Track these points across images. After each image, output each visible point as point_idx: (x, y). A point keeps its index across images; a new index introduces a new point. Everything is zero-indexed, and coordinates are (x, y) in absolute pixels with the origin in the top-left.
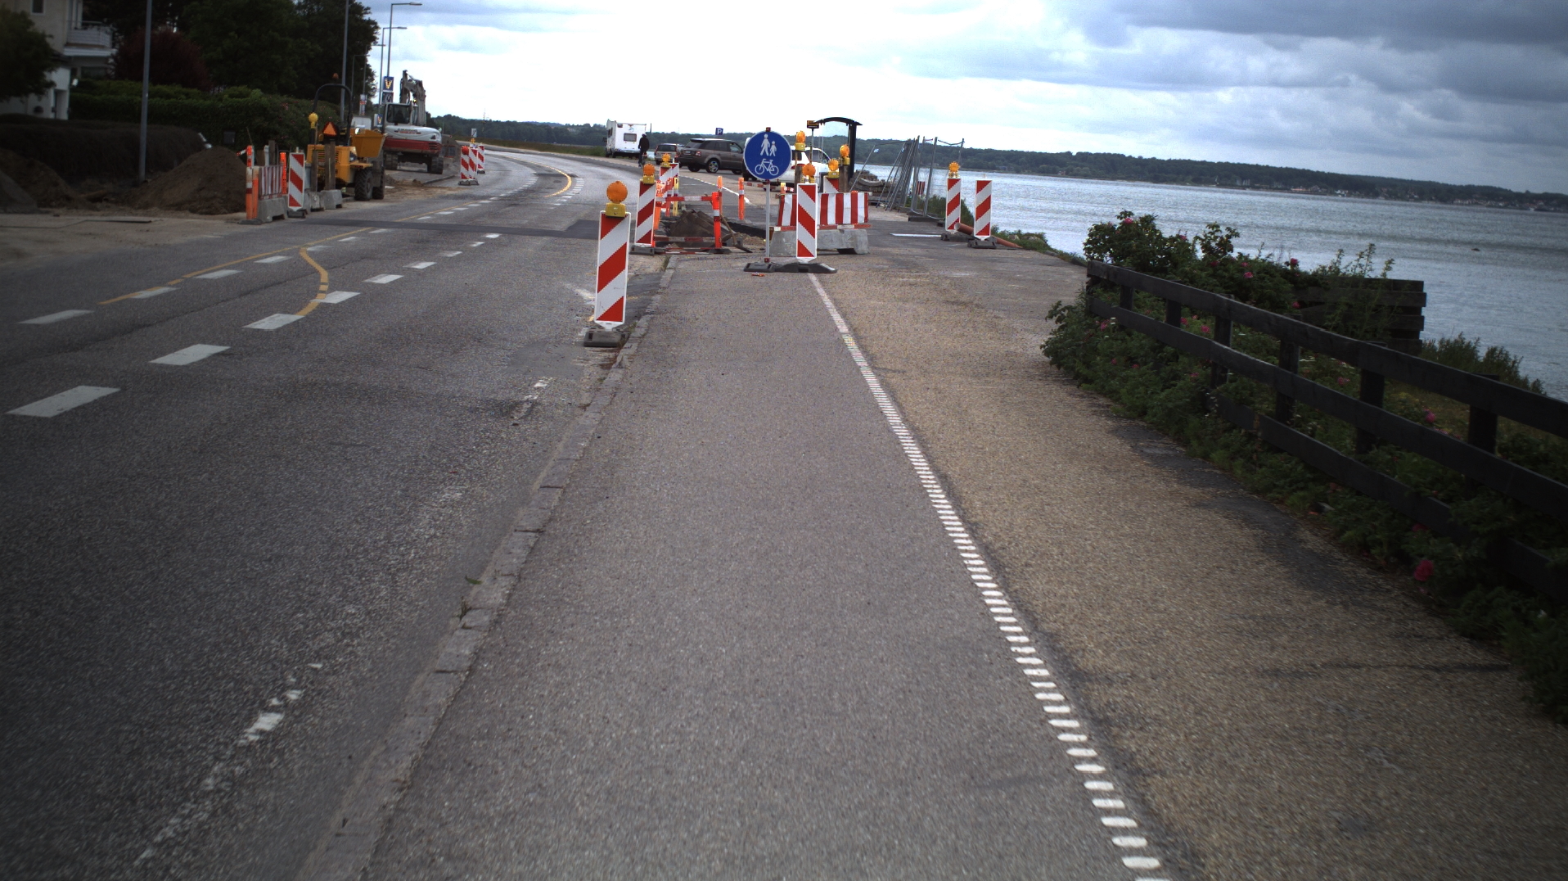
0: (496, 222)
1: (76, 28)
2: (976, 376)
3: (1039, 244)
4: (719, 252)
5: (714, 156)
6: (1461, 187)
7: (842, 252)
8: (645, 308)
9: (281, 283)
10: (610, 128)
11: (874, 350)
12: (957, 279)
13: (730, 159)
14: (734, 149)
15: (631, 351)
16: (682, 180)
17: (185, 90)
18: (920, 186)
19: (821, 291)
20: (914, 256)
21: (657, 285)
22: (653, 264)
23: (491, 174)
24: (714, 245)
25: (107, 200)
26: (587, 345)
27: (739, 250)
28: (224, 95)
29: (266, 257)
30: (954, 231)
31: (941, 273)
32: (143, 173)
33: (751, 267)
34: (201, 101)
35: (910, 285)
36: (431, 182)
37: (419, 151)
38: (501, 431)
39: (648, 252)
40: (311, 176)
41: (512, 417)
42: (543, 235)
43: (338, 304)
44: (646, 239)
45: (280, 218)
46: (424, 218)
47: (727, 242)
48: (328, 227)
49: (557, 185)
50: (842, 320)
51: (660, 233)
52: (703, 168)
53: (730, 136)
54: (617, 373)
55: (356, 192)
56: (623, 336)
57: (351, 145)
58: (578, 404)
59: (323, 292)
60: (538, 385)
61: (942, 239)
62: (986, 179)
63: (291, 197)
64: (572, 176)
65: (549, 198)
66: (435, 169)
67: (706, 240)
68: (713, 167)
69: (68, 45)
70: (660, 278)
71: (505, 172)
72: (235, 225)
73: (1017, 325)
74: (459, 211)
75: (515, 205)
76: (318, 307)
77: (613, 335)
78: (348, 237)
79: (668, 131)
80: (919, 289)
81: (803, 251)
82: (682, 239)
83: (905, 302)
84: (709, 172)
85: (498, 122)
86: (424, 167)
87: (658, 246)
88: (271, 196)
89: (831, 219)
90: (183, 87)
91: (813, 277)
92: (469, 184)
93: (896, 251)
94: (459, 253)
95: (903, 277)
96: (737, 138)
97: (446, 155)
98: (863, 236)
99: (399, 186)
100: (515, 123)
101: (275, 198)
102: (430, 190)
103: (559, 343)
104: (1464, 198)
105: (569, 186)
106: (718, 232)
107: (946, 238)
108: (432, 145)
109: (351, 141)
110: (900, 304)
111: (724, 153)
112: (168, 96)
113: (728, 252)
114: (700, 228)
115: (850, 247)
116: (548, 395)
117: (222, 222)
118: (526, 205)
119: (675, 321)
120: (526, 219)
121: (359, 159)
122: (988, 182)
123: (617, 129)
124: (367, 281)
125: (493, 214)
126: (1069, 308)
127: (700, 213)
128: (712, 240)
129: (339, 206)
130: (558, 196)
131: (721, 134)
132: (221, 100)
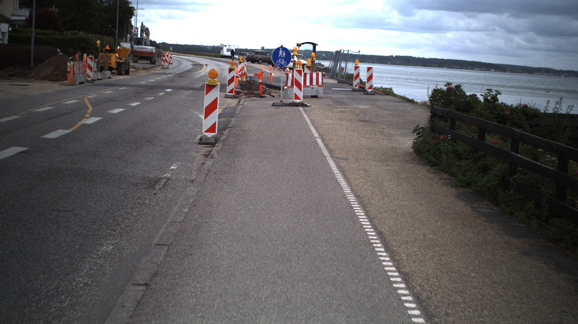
0: (172, 84)
1: (16, 9)
2: (381, 161)
3: (390, 92)
4: (262, 97)
5: (261, 57)
6: (537, 68)
7: (313, 97)
8: (228, 124)
9: (69, 113)
10: (221, 47)
11: (331, 146)
12: (362, 109)
13: (267, 58)
14: (268, 54)
15: (218, 148)
16: (248, 67)
17: (54, 32)
18: (342, 69)
19: (305, 116)
20: (342, 98)
21: (234, 113)
22: (233, 102)
23: (175, 64)
24: (259, 94)
25: (17, 75)
26: (199, 144)
27: (270, 96)
28: (69, 34)
29: (68, 101)
30: (357, 87)
31: (355, 106)
32: (32, 65)
33: (275, 104)
34: (60, 36)
35: (343, 112)
36: (150, 68)
37: (146, 56)
38: (146, 198)
39: (232, 97)
40: (97, 66)
41: (155, 189)
42: (190, 90)
43: (90, 124)
44: (231, 91)
45: (83, 83)
46: (143, 83)
47: (265, 93)
48: (101, 87)
49: (199, 68)
50: (315, 131)
51: (238, 88)
52: (257, 62)
53: (267, 50)
54: (210, 161)
55: (118, 72)
56: (216, 140)
57: (116, 53)
58: (189, 179)
59: (86, 118)
60: (172, 167)
61: (352, 90)
62: (371, 66)
63: (88, 74)
64: (206, 65)
65: (195, 74)
66: (153, 63)
67: (256, 92)
68: (260, 62)
69: (13, 15)
70: (236, 109)
71: (180, 63)
72: (62, 86)
73: (392, 132)
74: (158, 79)
75: (181, 77)
76: (81, 126)
77: (212, 139)
78: (108, 91)
79: (244, 48)
80: (346, 114)
81: (297, 97)
82: (246, 92)
83: (342, 120)
84: (259, 63)
85: (181, 45)
86: (149, 62)
87: (237, 95)
88: (79, 74)
89: (308, 83)
90: (53, 31)
91: (301, 108)
92: (165, 68)
93: (334, 96)
94: (153, 98)
95: (339, 109)
96: (269, 51)
97: (158, 57)
98: (321, 90)
99: (137, 69)
100: (188, 45)
101: (81, 75)
102: (149, 71)
103: (187, 142)
104: (538, 72)
105: (204, 69)
106: (261, 89)
107: (354, 90)
108: (152, 53)
109: (116, 51)
110: (340, 121)
111: (264, 56)
112: (47, 35)
113: (265, 97)
114: (253, 87)
115: (316, 95)
116: (176, 173)
117: (58, 85)
118: (186, 77)
119: (240, 131)
120: (184, 83)
121: (119, 59)
122: (371, 68)
123: (224, 47)
124: (108, 112)
125: (171, 81)
126: (422, 128)
127: (254, 81)
128: (259, 92)
129: (109, 78)
130: (199, 73)
131: (264, 49)
132: (67, 36)
